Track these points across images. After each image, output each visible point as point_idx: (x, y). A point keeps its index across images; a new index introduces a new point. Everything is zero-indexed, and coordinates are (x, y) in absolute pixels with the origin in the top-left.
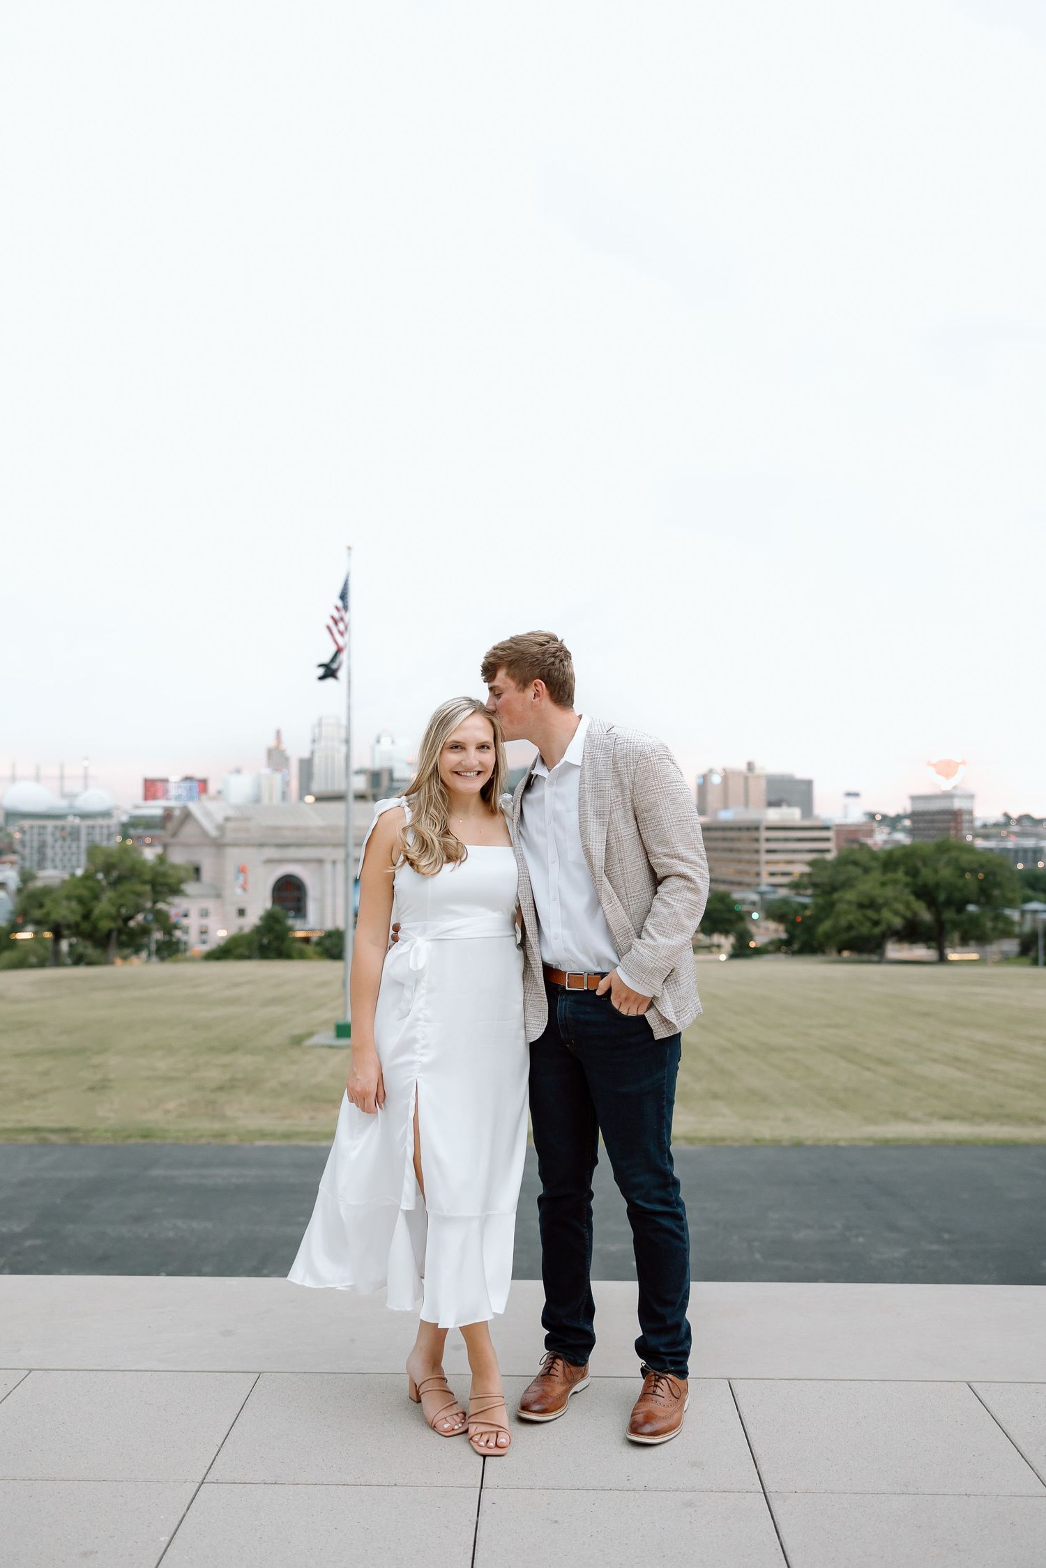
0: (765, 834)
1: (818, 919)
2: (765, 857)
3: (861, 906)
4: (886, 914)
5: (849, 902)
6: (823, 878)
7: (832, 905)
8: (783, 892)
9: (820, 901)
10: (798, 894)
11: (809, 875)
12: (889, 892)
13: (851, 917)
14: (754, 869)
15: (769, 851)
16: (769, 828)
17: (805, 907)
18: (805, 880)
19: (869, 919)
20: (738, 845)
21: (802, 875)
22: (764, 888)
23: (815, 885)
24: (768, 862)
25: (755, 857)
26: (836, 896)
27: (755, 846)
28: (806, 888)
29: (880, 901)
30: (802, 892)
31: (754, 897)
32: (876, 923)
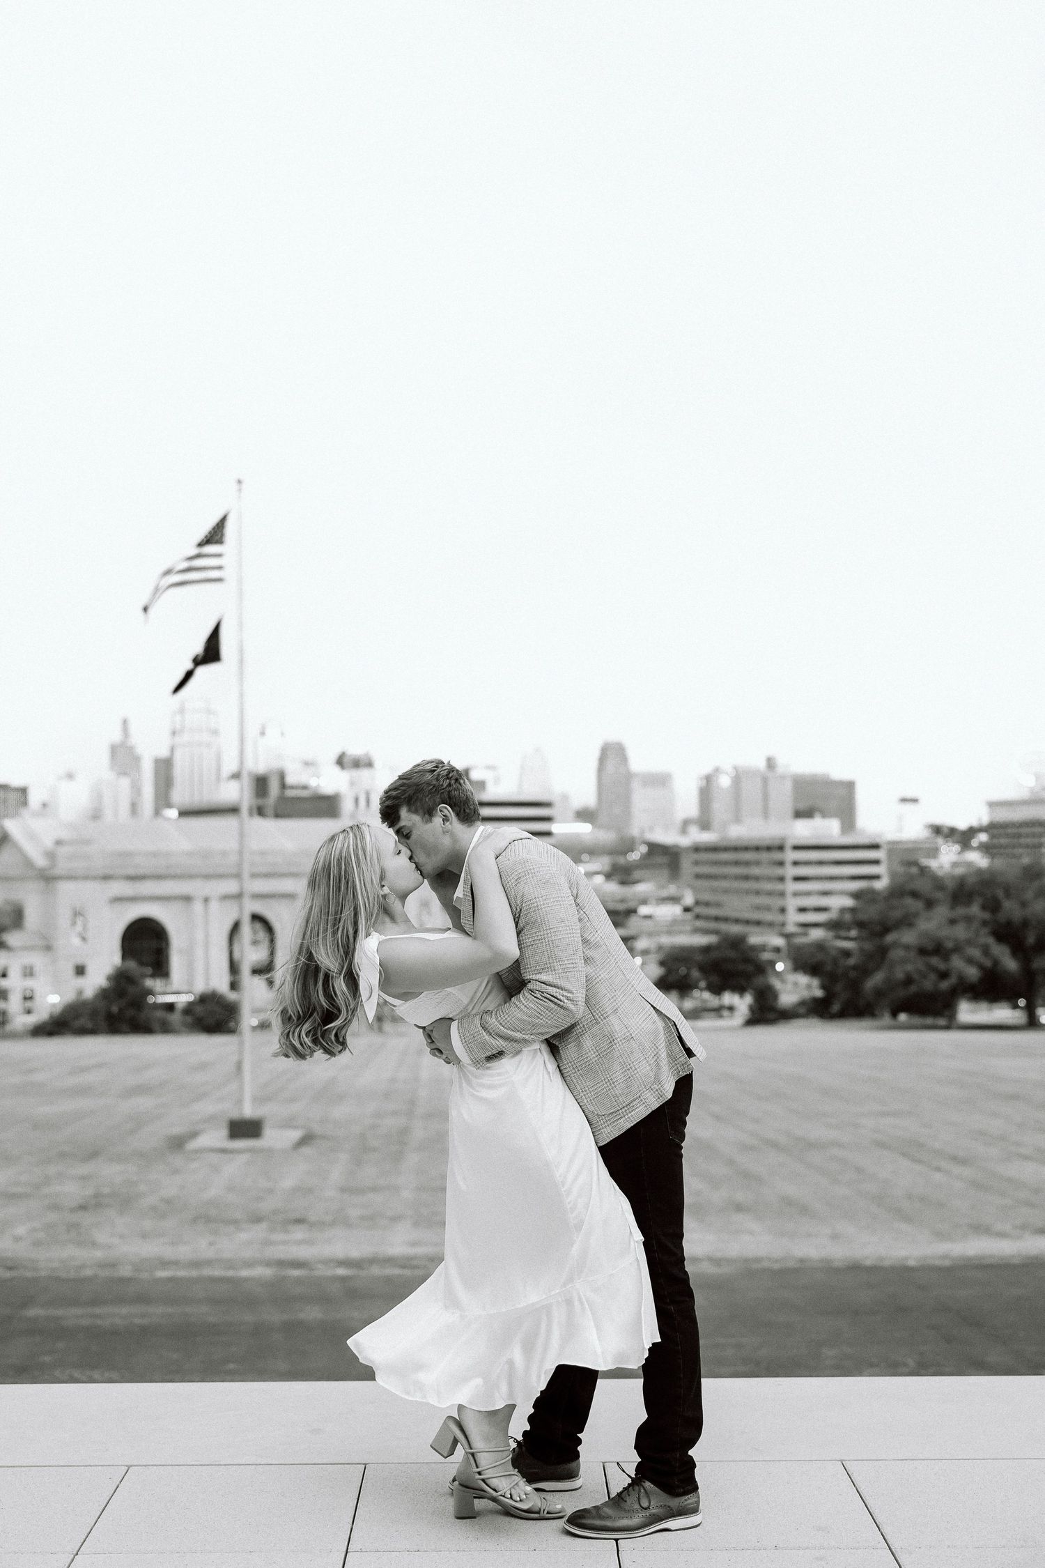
0: (791, 855)
1: (864, 971)
2: (791, 887)
3: (923, 951)
4: (957, 963)
5: (907, 947)
6: (871, 913)
7: (883, 952)
8: (817, 934)
9: (868, 946)
10: (838, 937)
11: (853, 910)
12: (960, 932)
13: (909, 967)
14: (776, 902)
15: (798, 879)
16: (798, 847)
17: (847, 953)
18: (848, 917)
19: (934, 969)
20: (755, 871)
21: (843, 910)
22: (791, 928)
23: (861, 925)
24: (796, 894)
25: (779, 887)
26: (890, 938)
27: (779, 871)
28: (849, 929)
29: (949, 945)
30: (843, 933)
31: (779, 942)
32: (944, 975)
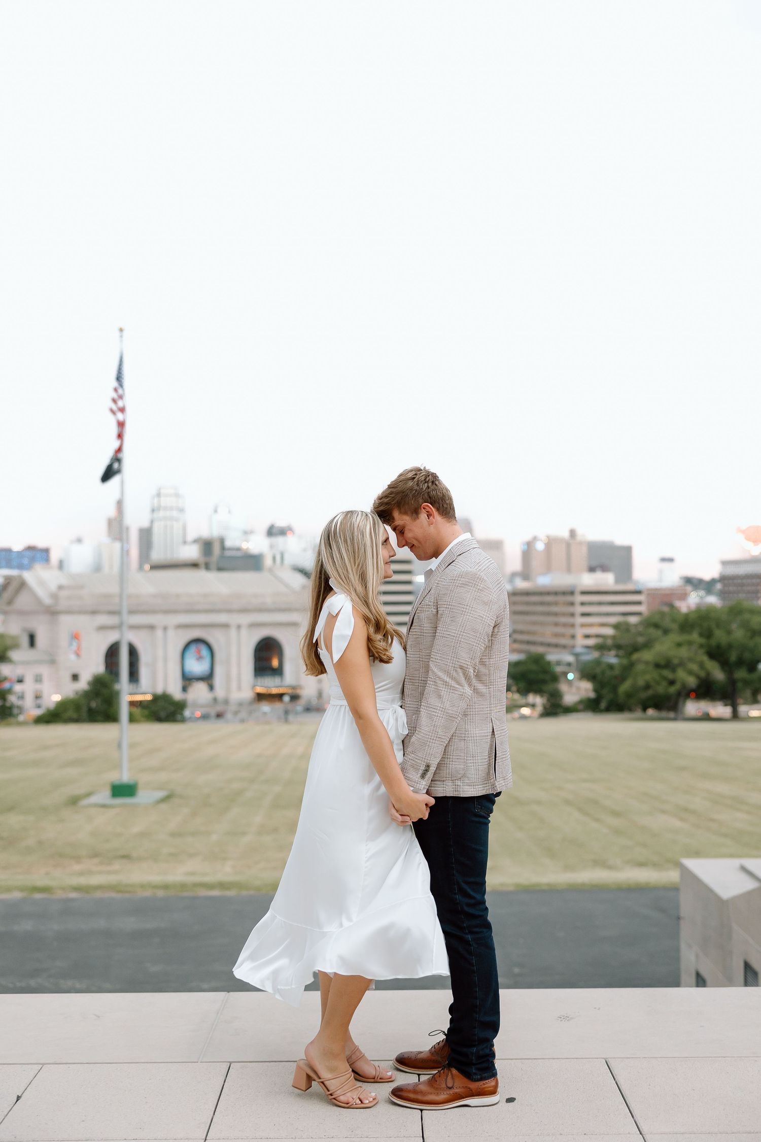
0: (579, 598)
1: (620, 679)
3: (658, 666)
4: (681, 674)
5: (647, 663)
6: (625, 640)
7: (632, 665)
9: (623, 661)
10: (605, 655)
11: (614, 637)
12: (683, 653)
13: (648, 677)
14: (570, 631)
15: (584, 615)
16: (584, 593)
17: (611, 667)
18: (610, 642)
19: (665, 678)
20: (555, 609)
21: (608, 637)
22: (578, 650)
23: (619, 647)
24: (583, 625)
26: (636, 656)
27: (570, 609)
28: (611, 650)
29: (676, 661)
30: (608, 653)
31: (570, 659)
32: (672, 683)
